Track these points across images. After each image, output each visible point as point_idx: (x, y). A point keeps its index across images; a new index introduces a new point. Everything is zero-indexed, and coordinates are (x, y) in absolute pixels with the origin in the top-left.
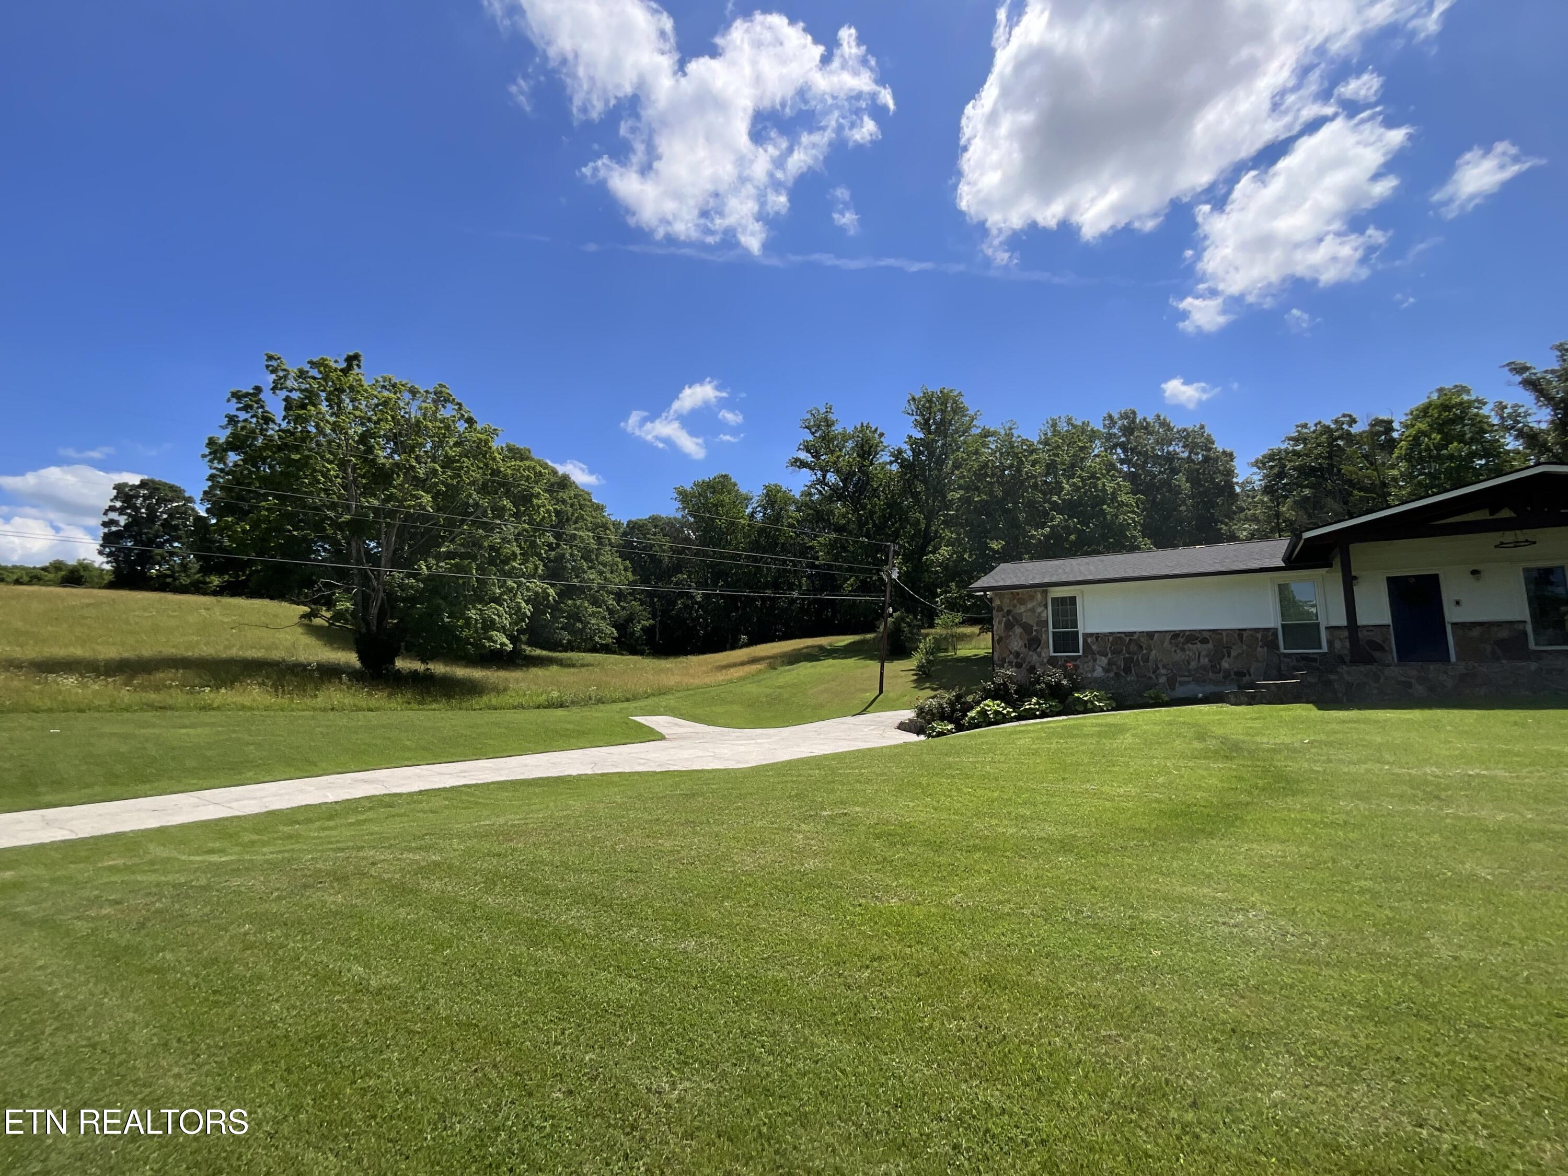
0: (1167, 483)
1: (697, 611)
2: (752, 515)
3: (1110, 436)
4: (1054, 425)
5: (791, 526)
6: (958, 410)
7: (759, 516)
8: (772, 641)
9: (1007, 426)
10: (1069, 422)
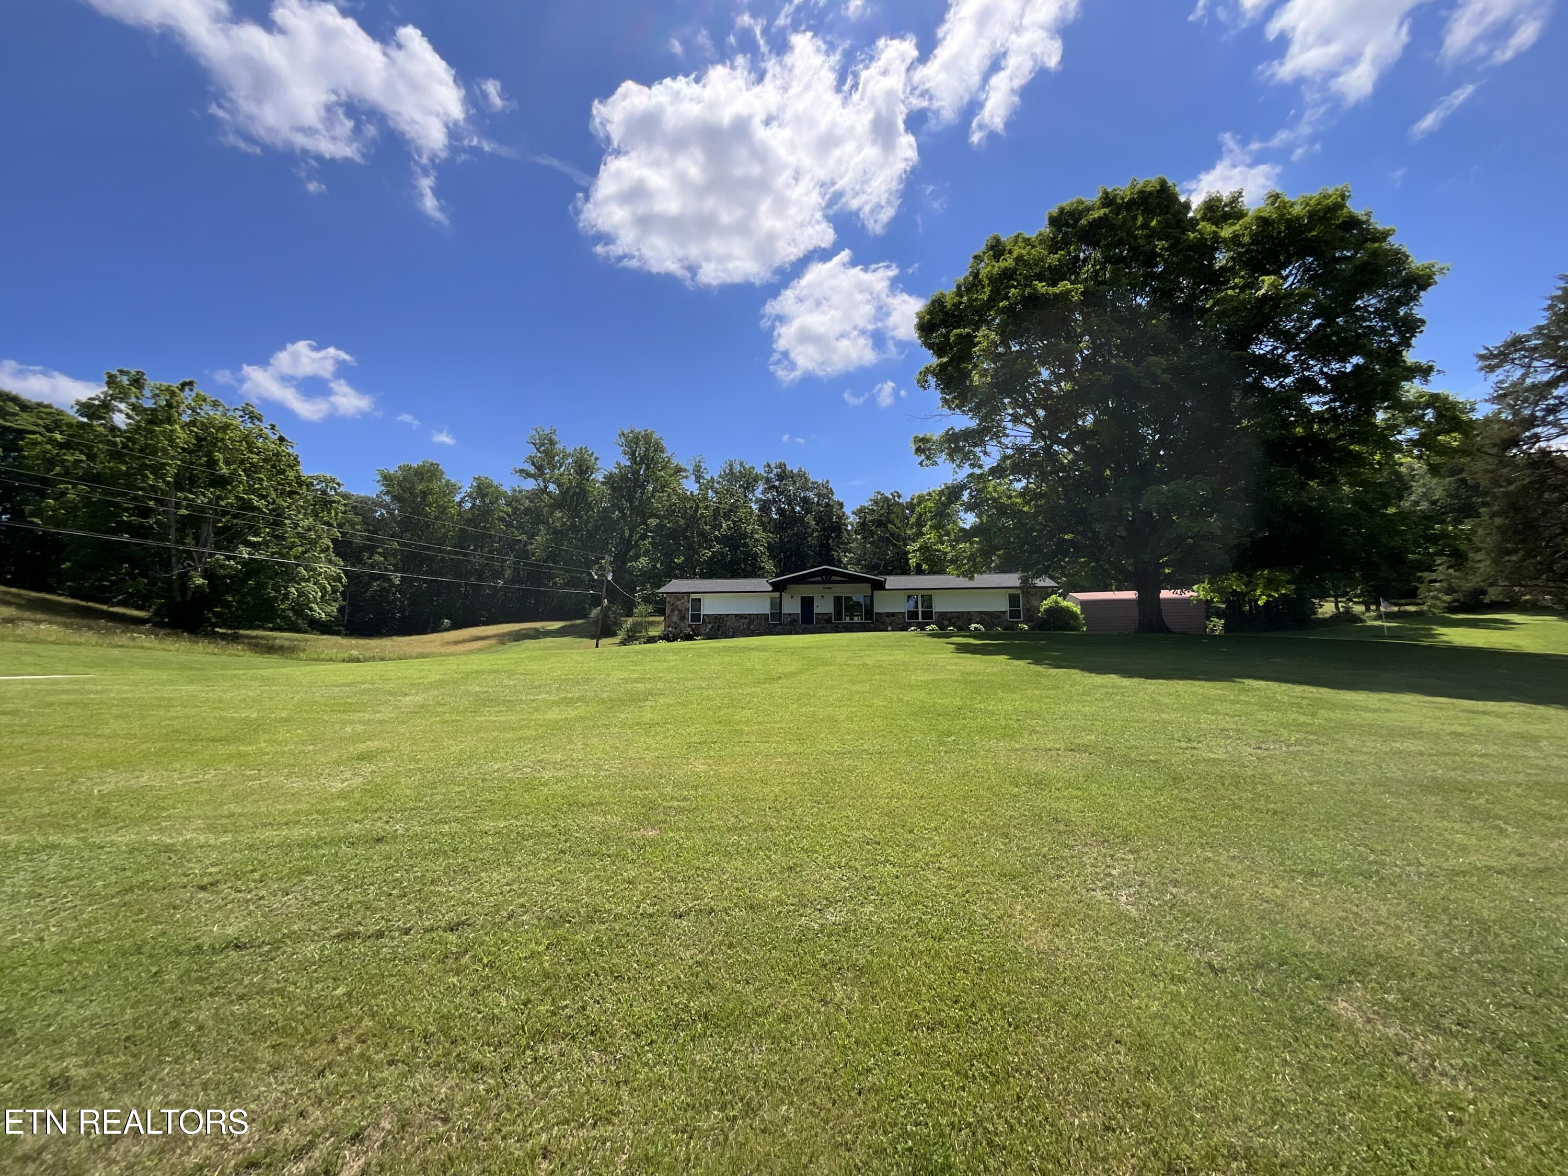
0: (802, 519)
1: (394, 594)
2: (460, 504)
3: (768, 480)
4: (731, 466)
5: (501, 519)
6: (659, 449)
7: (468, 505)
8: (478, 625)
9: (698, 458)
10: (741, 464)
